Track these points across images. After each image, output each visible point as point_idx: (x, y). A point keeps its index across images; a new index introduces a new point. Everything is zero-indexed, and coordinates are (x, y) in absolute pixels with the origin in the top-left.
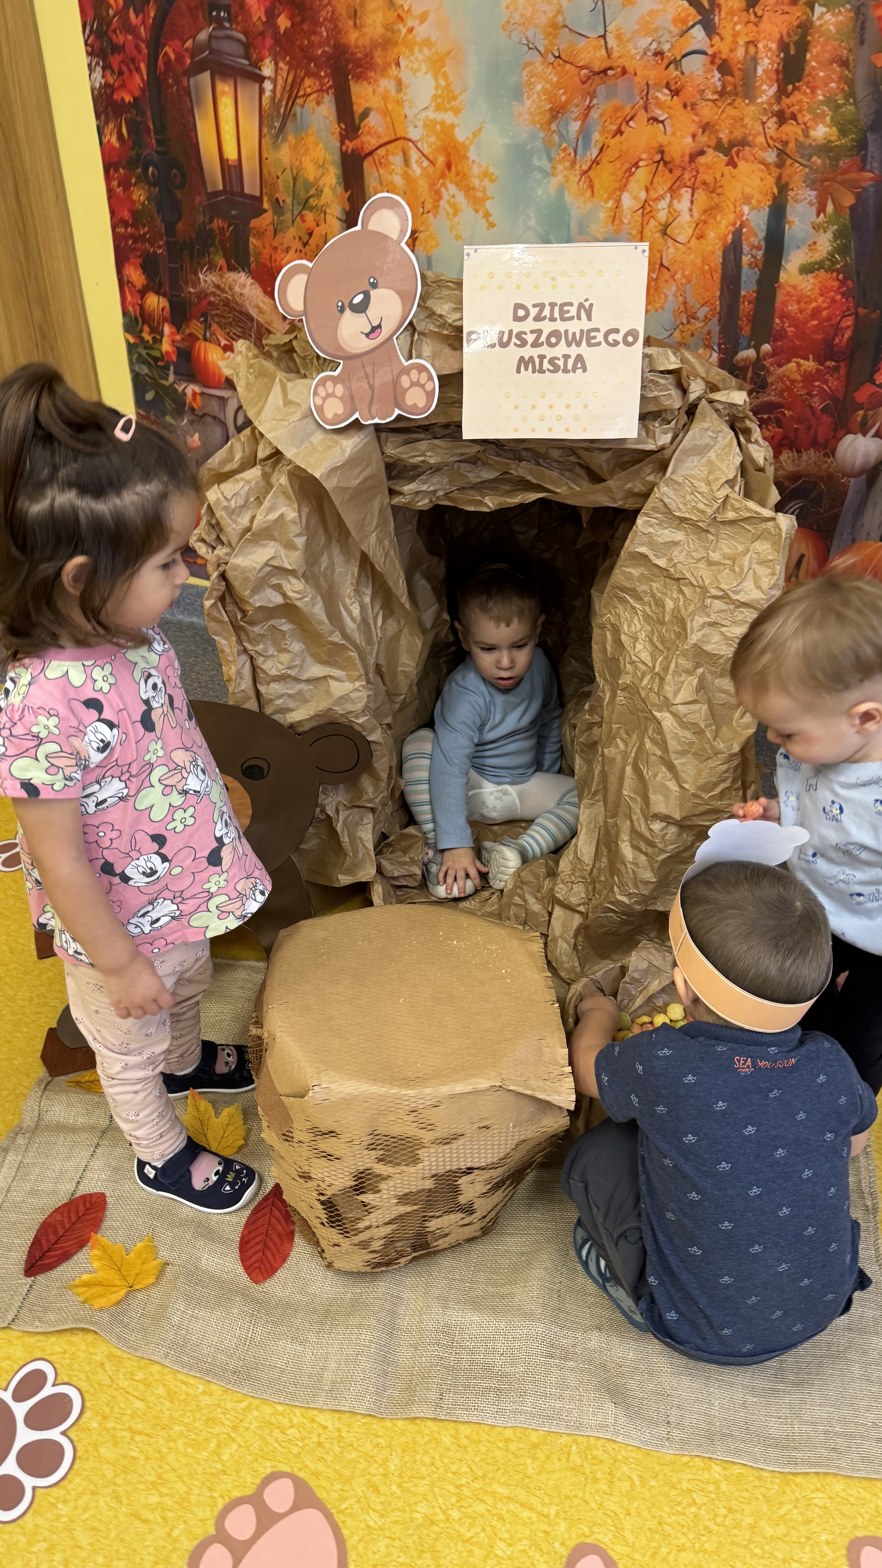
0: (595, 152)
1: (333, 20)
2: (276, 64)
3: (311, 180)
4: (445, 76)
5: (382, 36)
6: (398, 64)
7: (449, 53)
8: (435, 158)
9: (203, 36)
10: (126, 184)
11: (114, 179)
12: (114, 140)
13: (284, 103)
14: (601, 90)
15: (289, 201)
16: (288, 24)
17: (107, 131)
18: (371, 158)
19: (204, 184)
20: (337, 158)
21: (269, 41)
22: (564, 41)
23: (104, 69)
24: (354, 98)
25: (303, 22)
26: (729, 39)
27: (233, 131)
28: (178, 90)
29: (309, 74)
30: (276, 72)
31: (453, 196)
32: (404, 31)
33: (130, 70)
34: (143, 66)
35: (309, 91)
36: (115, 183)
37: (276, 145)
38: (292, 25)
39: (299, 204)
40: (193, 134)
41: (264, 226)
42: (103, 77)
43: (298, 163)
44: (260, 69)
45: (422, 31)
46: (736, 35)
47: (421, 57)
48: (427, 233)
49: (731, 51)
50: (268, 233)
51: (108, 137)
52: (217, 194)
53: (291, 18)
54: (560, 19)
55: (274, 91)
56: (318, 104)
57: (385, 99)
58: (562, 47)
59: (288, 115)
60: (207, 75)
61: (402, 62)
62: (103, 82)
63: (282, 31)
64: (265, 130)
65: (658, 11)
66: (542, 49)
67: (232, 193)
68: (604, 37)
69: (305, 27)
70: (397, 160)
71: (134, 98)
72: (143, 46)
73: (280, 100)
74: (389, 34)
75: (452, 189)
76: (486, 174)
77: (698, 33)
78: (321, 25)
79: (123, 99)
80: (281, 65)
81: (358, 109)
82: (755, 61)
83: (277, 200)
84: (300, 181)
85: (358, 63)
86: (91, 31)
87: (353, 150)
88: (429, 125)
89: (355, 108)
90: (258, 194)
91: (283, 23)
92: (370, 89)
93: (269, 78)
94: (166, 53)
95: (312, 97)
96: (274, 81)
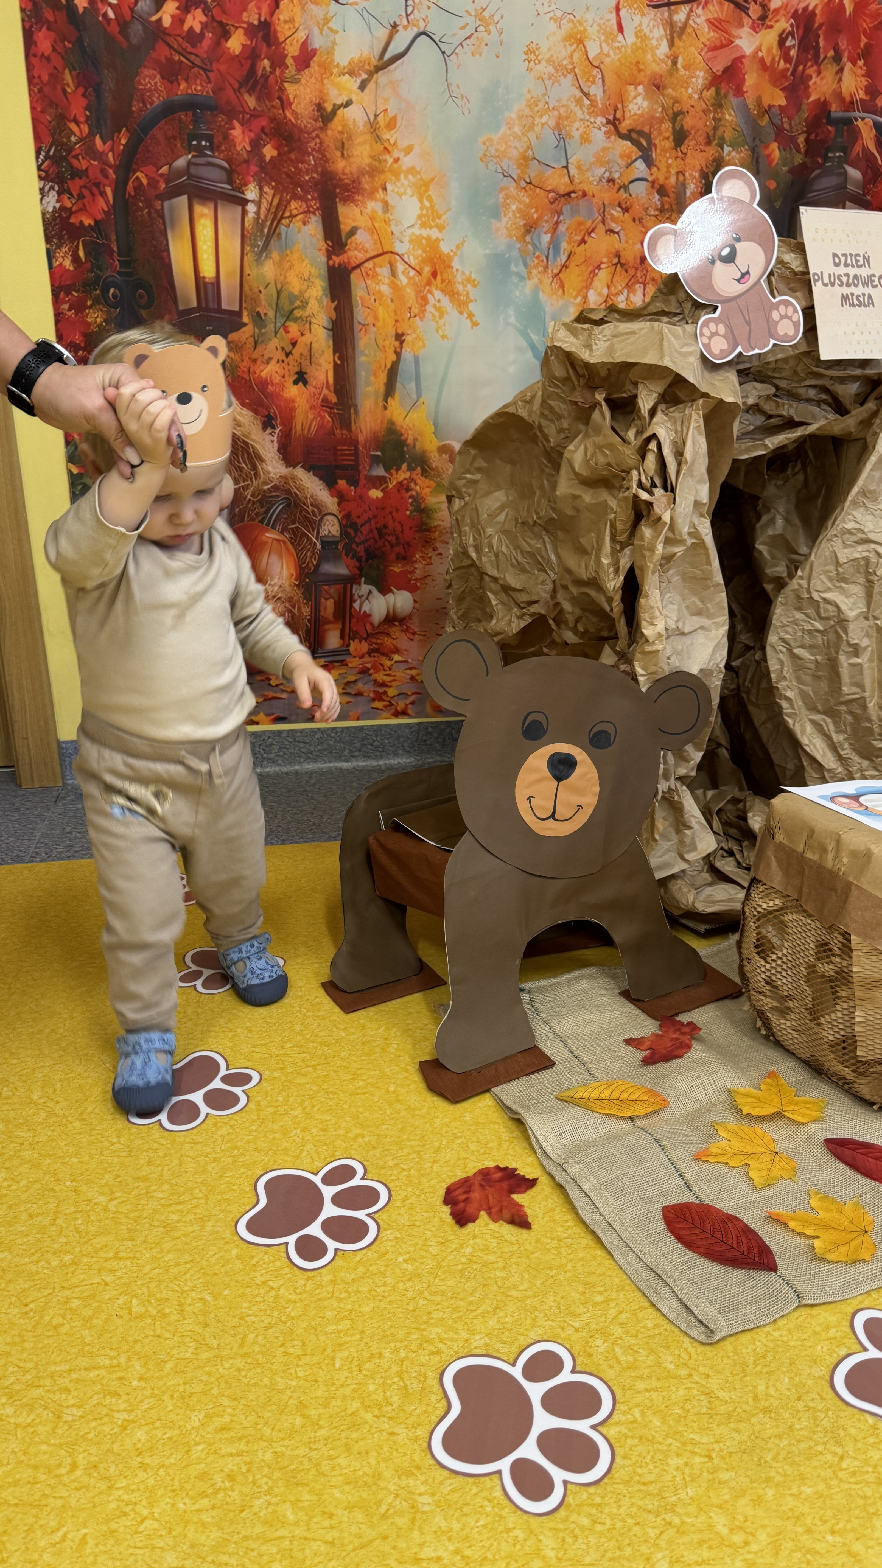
0: (564, 258)
1: (321, 150)
2: (261, 188)
3: (296, 292)
4: (430, 199)
5: (370, 165)
6: (385, 189)
7: (433, 179)
8: (421, 268)
9: (181, 162)
10: (79, 307)
11: (65, 303)
12: (68, 264)
13: (268, 223)
14: (566, 209)
15: (271, 314)
16: (275, 153)
17: (60, 254)
18: (358, 270)
19: (175, 302)
20: (324, 271)
21: (254, 168)
22: (534, 171)
23: (59, 193)
24: (341, 219)
25: (290, 152)
26: (664, 169)
27: (212, 250)
28: (149, 213)
29: (295, 197)
30: (261, 195)
31: (439, 301)
32: (390, 161)
33: (93, 195)
34: (109, 191)
35: (295, 212)
36: (66, 306)
37: (258, 261)
38: (279, 155)
39: (282, 316)
40: (165, 254)
41: (243, 339)
42: (58, 201)
43: (282, 278)
44: (243, 193)
45: (407, 161)
46: (668, 166)
47: (406, 182)
48: (414, 335)
49: (666, 178)
50: (248, 345)
51: (60, 260)
52: (190, 311)
53: (277, 148)
54: (530, 152)
55: (258, 213)
56: (304, 224)
57: (372, 218)
58: (533, 175)
59: (274, 232)
60: (184, 199)
61: (389, 187)
62: (58, 205)
63: (268, 159)
64: (248, 248)
65: (608, 149)
66: (515, 177)
67: (208, 310)
68: (566, 167)
69: (292, 156)
70: (384, 272)
71: (96, 222)
72: (111, 171)
73: (265, 221)
74: (377, 164)
75: (438, 294)
76: (469, 280)
77: (640, 165)
78: (309, 154)
79: (81, 222)
80: (266, 189)
81: (345, 228)
82: (684, 186)
83: (258, 313)
84: (284, 295)
85: (346, 188)
86: (47, 157)
87: (340, 264)
88: (415, 241)
89: (342, 227)
90: (236, 308)
91: (269, 152)
92: (357, 210)
93: (253, 201)
94: (137, 178)
95: (298, 218)
96: (259, 204)
